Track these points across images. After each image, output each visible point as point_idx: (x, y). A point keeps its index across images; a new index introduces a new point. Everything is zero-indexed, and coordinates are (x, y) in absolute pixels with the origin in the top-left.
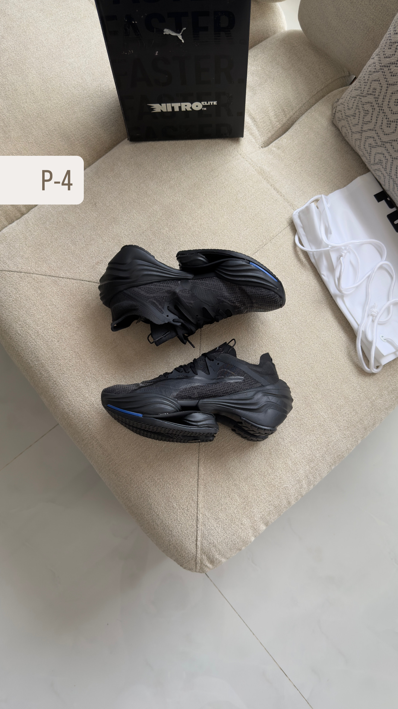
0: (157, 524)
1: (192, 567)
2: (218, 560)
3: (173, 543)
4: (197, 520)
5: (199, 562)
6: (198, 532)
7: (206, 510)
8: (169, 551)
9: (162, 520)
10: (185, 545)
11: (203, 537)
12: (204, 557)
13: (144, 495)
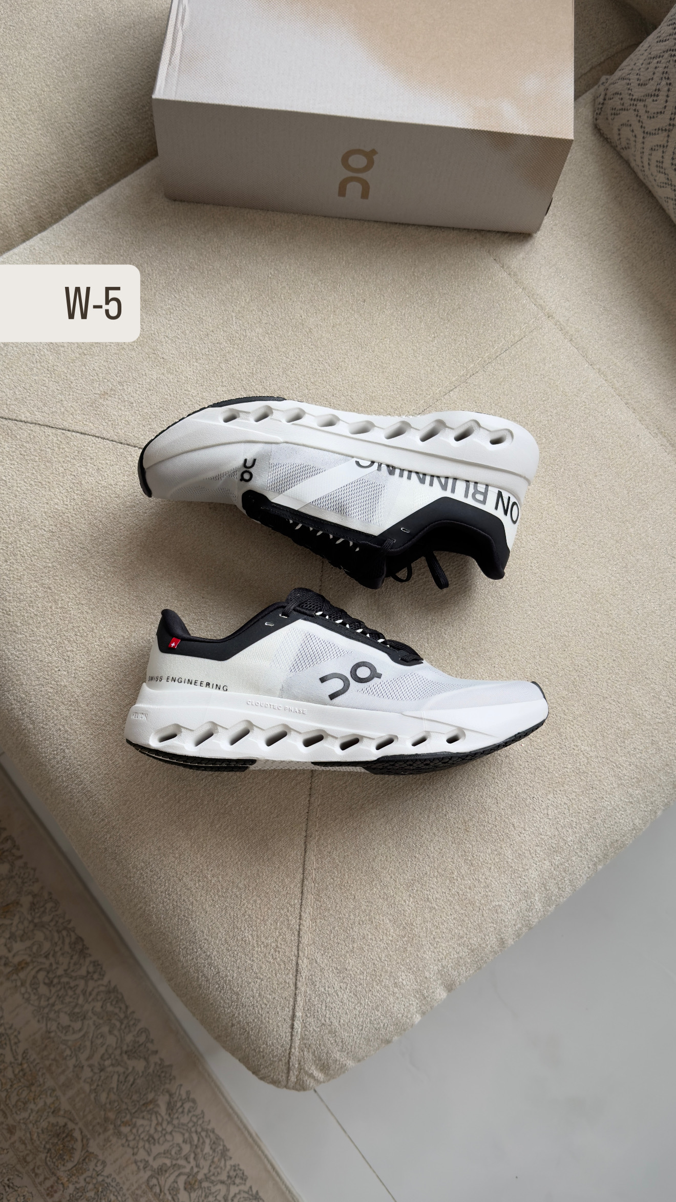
2: (338, 1064)
3: (240, 1021)
4: (297, 971)
5: (297, 1066)
6: (299, 999)
7: (316, 951)
9: (218, 968)
10: (266, 1027)
11: (308, 1009)
12: (308, 1056)
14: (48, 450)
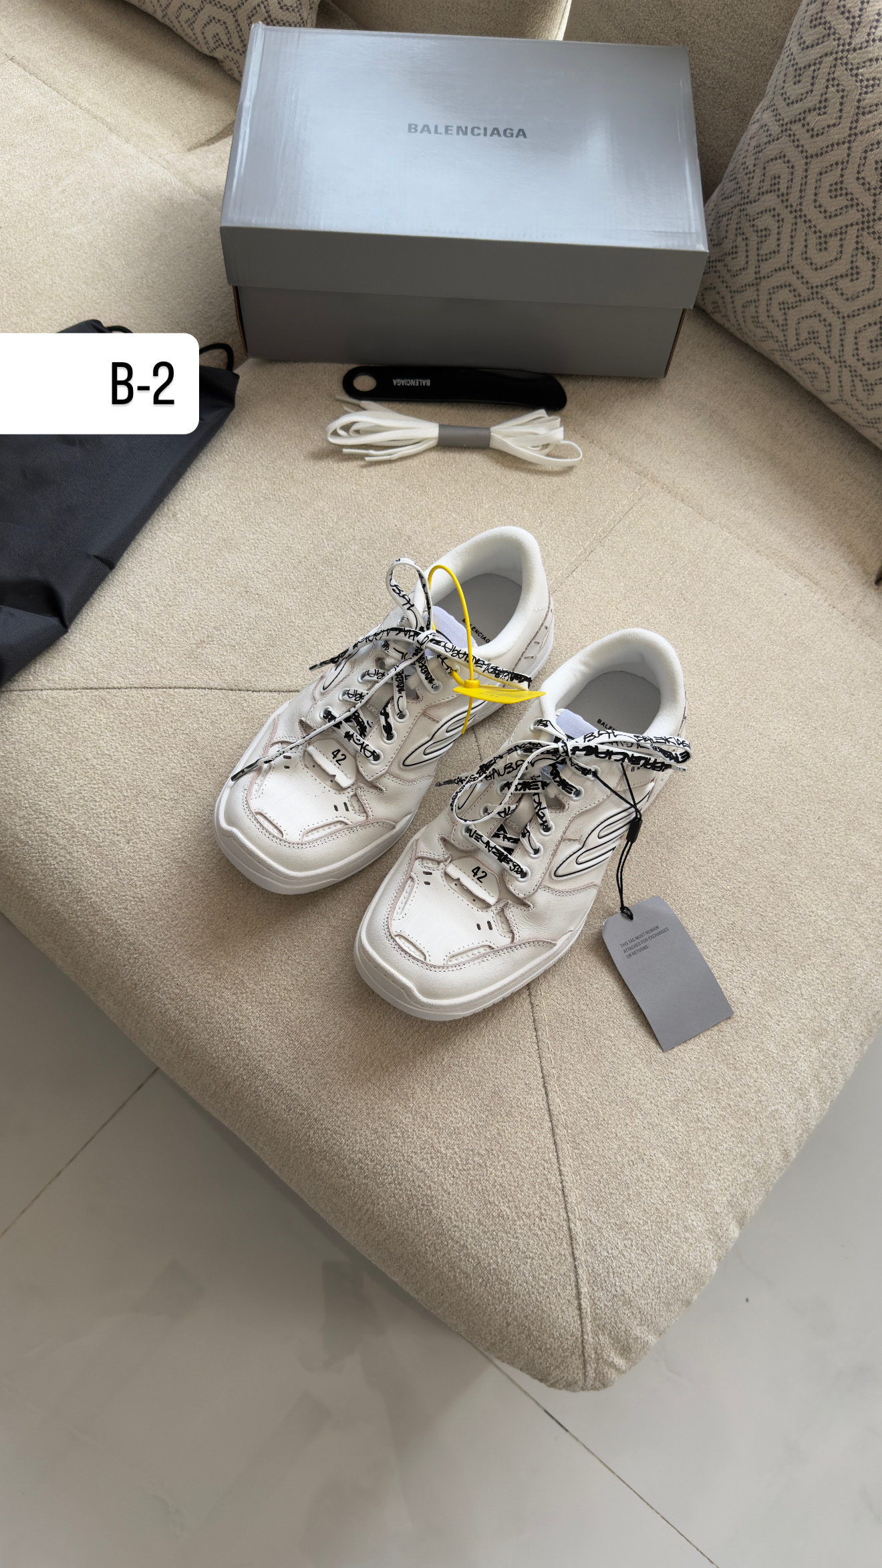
0: (466, 1273)
1: (575, 1375)
2: (639, 1341)
3: (516, 1317)
4: (571, 1238)
5: (593, 1356)
6: (580, 1271)
7: (589, 1208)
8: (506, 1342)
9: (478, 1258)
10: (549, 1316)
11: (594, 1281)
12: (604, 1339)
13: (418, 1200)
14: (151, 713)
